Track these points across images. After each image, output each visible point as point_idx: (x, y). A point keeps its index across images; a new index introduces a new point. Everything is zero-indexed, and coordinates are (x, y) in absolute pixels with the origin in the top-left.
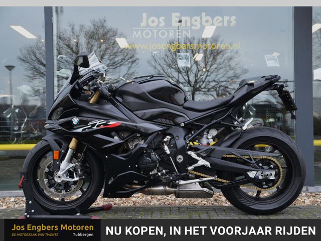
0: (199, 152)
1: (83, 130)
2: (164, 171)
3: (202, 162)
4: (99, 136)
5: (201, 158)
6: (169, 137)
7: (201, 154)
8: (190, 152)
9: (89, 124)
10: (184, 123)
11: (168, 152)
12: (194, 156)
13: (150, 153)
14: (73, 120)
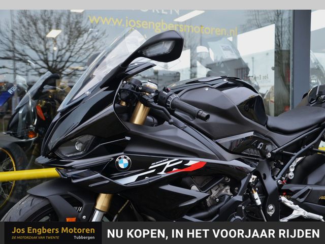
0: (295, 196)
1: (139, 179)
3: (298, 212)
4: (169, 188)
5: (297, 206)
6: (255, 177)
7: (298, 199)
8: (283, 199)
9: (151, 167)
10: (271, 153)
11: (259, 202)
12: (289, 203)
13: (242, 207)
14: (117, 159)
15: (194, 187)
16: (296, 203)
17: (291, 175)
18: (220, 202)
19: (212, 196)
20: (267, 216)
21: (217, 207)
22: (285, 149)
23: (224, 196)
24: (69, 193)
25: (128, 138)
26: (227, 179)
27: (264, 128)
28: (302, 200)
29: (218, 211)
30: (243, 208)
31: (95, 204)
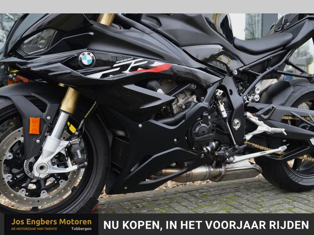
0: (259, 113)
1: (104, 76)
2: (214, 144)
3: (262, 128)
4: (134, 88)
5: (262, 122)
6: (222, 92)
7: (262, 116)
8: (248, 114)
9: (115, 65)
10: (238, 70)
11: (225, 115)
12: (254, 119)
13: (207, 116)
14: (81, 56)
15: (160, 91)
16: (261, 119)
17: (257, 97)
18: (186, 108)
19: (178, 104)
20: (233, 130)
21: (184, 113)
22: (251, 67)
23: (190, 102)
24: (33, 94)
25: (92, 34)
26: (193, 86)
27: (232, 46)
28: (266, 117)
29: (184, 117)
30: (209, 117)
31: (60, 106)
